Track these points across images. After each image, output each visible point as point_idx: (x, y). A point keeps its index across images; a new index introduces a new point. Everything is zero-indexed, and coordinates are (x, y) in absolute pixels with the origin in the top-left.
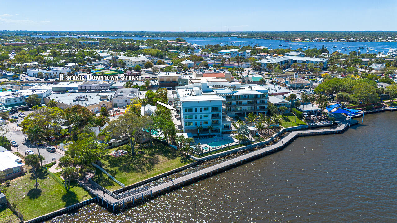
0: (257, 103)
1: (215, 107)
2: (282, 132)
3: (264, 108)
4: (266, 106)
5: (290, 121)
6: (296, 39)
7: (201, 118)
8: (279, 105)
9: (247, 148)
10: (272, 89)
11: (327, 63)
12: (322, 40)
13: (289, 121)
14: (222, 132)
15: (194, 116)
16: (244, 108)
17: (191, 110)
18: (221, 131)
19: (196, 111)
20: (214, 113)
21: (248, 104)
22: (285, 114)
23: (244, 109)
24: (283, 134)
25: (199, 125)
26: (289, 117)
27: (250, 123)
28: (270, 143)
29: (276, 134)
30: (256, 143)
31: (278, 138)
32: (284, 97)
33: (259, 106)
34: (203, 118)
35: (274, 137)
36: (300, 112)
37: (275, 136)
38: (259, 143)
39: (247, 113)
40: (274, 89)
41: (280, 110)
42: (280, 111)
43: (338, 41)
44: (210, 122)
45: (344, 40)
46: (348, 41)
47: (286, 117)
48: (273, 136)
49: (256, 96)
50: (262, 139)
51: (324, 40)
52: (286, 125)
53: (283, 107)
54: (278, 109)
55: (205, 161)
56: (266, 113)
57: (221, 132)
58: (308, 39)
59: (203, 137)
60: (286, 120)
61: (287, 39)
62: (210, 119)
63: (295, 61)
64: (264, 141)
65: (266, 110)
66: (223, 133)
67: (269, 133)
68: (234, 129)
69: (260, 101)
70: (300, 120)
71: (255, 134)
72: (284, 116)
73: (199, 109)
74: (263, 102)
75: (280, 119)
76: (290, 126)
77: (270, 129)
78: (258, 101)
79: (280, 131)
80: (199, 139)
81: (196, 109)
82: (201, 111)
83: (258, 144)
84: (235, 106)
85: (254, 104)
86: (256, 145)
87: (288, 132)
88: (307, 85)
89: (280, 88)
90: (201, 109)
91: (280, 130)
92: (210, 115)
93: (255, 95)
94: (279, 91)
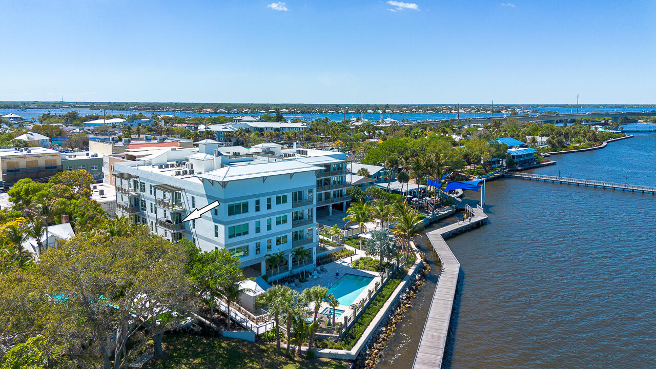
1: (299, 193)
3: (342, 193)
6: (205, 110)
7: (269, 228)
9: (407, 287)
12: (244, 111)
15: (252, 227)
17: (245, 208)
18: (315, 257)
19: (258, 209)
20: (299, 210)
30: (411, 271)
33: (332, 191)
34: (274, 228)
39: (333, 205)
44: (290, 237)
53: (374, 189)
58: (223, 110)
62: (291, 227)
63: (261, 129)
64: (417, 262)
65: (346, 199)
81: (257, 202)
82: (269, 207)
90: (269, 200)
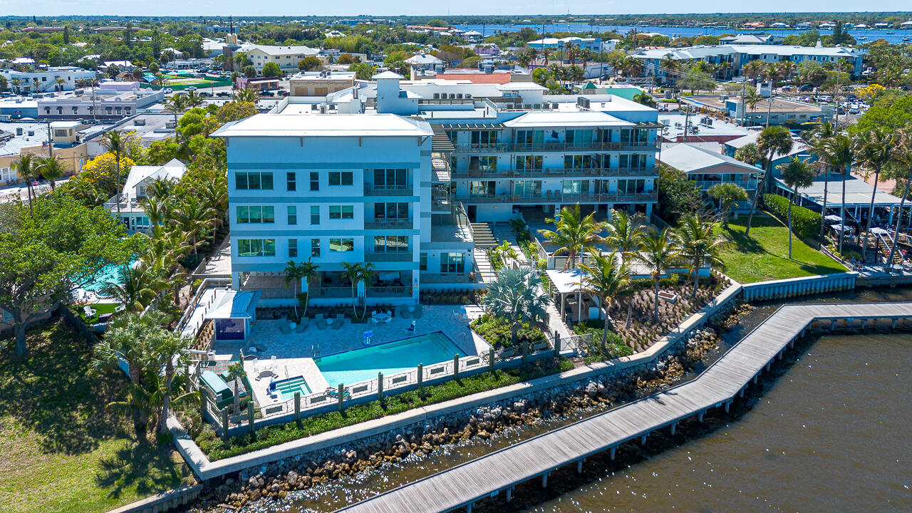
0: (607, 165)
1: (391, 172)
2: (726, 303)
3: (641, 188)
4: (649, 182)
5: (762, 250)
6: (748, 24)
7: (315, 220)
8: (707, 178)
9: (531, 397)
10: (678, 125)
11: (863, 62)
12: (821, 26)
13: (755, 248)
14: (422, 293)
15: (281, 212)
16: (550, 184)
17: (268, 181)
18: (416, 288)
19: (292, 187)
20: (386, 200)
21: (571, 166)
22: (736, 216)
23: (549, 192)
24: (734, 313)
25: (304, 257)
26: (755, 233)
27: (565, 254)
28: (665, 369)
29: (697, 317)
30: (582, 370)
31: (708, 339)
32: (730, 151)
33: (616, 179)
34: (326, 223)
35: (686, 336)
36: (810, 214)
37: (693, 328)
38: (601, 365)
40: (684, 125)
41: (713, 199)
42: (712, 206)
43: (867, 27)
44: (359, 241)
45: (886, 24)
46: (898, 28)
47: (744, 229)
48: (685, 325)
49: (603, 135)
50: (618, 342)
51: (828, 27)
52: (747, 268)
53: (727, 190)
54: (705, 196)
55: (247, 483)
56: (649, 209)
57: (416, 295)
58: (781, 24)
59: (319, 316)
60: (746, 245)
61: (722, 24)
62: (362, 227)
63: (756, 57)
64: (633, 358)
65: (649, 199)
66: (428, 297)
67: (662, 310)
68: (488, 277)
69: (623, 158)
70: (813, 247)
71: (586, 312)
72: (731, 226)
73: (303, 179)
74: (637, 164)
75: (716, 242)
76: (763, 277)
77: (665, 285)
78: (615, 157)
79: (720, 299)
80: (293, 325)
81: (291, 176)
82: (314, 186)
83: (595, 375)
84: (510, 174)
85: (593, 171)
86: (583, 379)
87: (755, 302)
88: (811, 118)
89: (710, 122)
90: (314, 176)
91: (718, 293)
92: (359, 210)
93: (599, 130)
94: (704, 131)
